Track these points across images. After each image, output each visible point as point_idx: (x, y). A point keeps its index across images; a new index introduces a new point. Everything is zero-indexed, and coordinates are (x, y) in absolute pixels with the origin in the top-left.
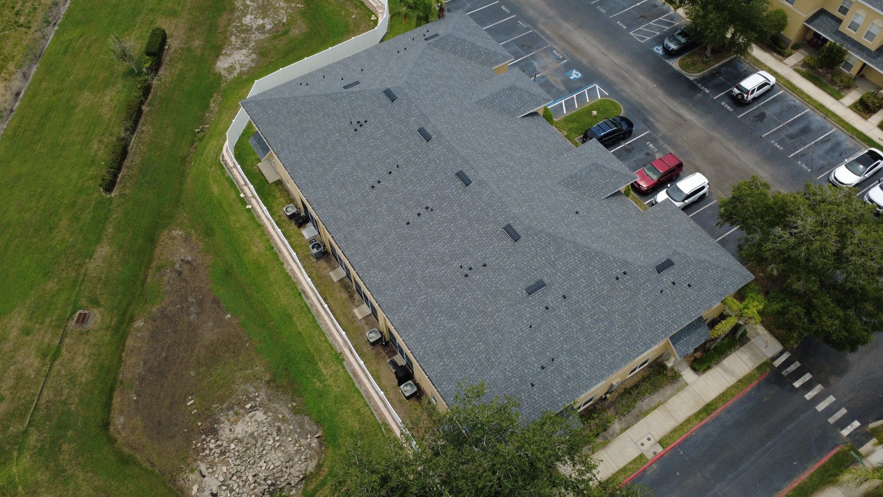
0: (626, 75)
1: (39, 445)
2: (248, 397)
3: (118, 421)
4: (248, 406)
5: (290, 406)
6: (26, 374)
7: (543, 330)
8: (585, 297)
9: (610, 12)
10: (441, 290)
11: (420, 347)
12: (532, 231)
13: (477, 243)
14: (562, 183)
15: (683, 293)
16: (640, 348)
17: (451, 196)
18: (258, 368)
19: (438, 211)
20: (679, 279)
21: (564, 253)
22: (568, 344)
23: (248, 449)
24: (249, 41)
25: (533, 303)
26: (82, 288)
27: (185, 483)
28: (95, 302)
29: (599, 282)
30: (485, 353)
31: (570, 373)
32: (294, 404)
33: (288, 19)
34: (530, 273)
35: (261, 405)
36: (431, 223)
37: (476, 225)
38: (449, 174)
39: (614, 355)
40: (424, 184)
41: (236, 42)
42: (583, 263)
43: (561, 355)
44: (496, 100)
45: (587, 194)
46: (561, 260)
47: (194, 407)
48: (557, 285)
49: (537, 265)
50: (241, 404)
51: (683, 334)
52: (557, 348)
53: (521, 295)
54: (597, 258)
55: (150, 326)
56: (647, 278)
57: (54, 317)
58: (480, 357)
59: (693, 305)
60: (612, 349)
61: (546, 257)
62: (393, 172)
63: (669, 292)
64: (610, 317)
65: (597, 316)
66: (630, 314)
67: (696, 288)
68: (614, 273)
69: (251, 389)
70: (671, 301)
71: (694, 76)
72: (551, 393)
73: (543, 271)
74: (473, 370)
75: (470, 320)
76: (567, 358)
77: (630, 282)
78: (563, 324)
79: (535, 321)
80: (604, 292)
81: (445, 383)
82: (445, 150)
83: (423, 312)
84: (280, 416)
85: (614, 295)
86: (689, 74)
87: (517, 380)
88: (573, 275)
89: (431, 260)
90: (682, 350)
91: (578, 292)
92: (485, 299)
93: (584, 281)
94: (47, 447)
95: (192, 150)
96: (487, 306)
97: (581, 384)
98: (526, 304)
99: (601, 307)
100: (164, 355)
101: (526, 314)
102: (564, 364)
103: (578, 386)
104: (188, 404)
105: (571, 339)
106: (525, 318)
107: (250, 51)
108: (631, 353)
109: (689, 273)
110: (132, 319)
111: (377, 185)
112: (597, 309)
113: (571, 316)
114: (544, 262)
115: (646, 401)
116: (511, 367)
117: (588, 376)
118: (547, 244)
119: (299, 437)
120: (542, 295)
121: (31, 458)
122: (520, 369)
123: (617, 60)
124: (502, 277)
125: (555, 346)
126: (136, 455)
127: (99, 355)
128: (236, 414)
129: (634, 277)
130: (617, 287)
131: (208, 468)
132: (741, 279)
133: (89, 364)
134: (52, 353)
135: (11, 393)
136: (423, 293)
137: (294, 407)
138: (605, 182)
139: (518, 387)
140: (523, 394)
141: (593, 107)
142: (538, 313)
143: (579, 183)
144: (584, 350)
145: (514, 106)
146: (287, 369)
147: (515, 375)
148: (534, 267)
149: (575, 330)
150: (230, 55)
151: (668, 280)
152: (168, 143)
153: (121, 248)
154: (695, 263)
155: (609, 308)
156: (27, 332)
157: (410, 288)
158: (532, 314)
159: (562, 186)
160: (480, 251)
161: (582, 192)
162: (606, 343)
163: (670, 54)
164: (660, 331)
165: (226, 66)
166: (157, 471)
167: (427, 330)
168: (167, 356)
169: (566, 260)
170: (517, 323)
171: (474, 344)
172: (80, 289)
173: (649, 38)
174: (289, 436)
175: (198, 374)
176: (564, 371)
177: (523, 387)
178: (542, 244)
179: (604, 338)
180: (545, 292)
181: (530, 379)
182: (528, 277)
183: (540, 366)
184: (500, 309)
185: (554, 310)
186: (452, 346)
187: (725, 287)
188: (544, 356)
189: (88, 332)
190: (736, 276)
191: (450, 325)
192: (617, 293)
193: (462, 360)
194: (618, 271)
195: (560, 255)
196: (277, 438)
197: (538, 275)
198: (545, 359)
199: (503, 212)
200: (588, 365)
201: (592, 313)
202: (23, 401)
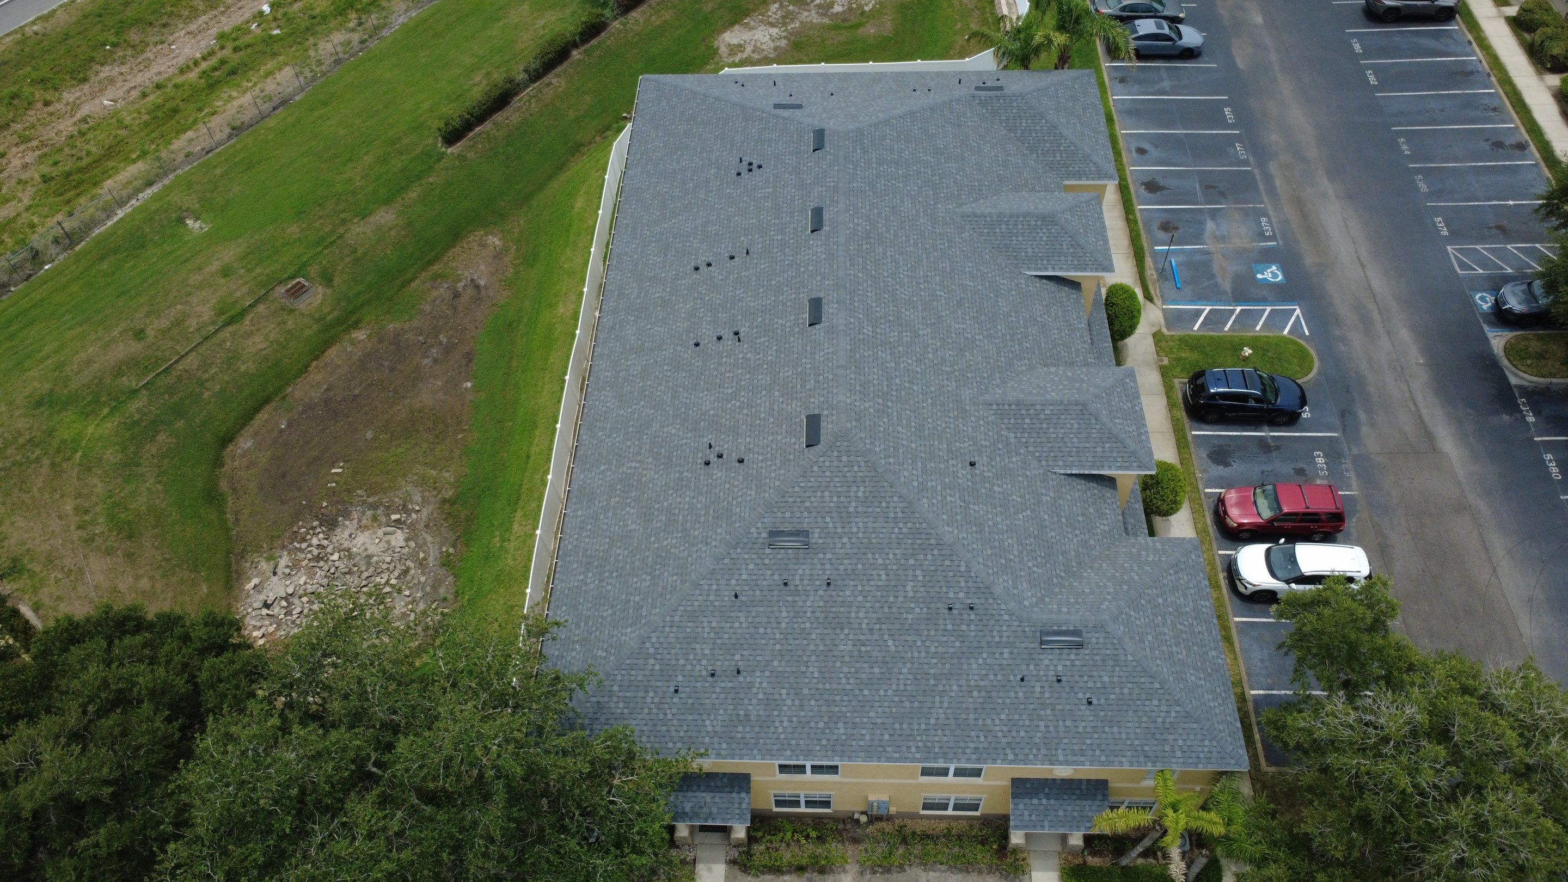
0: (1376, 316)
1: (137, 417)
2: (404, 506)
3: (245, 443)
4: (394, 517)
5: (444, 549)
6: (187, 324)
7: (754, 614)
8: (868, 605)
9: (1438, 194)
10: (662, 467)
11: (576, 536)
12: (845, 444)
13: (758, 422)
14: (995, 407)
15: (1068, 707)
16: (913, 750)
17: (779, 331)
18: (448, 474)
19: (746, 346)
20: (1077, 678)
21: (878, 510)
22: (783, 663)
23: (350, 572)
24: (792, 20)
25: (767, 561)
26: (326, 252)
27: (250, 569)
28: (327, 279)
29: (911, 594)
30: (642, 596)
31: (755, 713)
32: (451, 550)
33: (874, 6)
34: (795, 509)
35: (412, 527)
36: (724, 360)
37: (777, 394)
38: (802, 295)
39: (855, 731)
40: (761, 295)
41: (775, 13)
42: (903, 546)
43: (758, 674)
44: (1004, 226)
45: (1031, 449)
46: (866, 520)
47: (337, 478)
48: (829, 556)
49: (815, 504)
50: (389, 509)
51: (1047, 791)
52: (759, 658)
53: (755, 535)
54: (936, 552)
55: (369, 345)
56: (1011, 639)
57: (267, 271)
58: (632, 598)
59: (1074, 741)
60: (858, 720)
61: (842, 499)
62: (736, 259)
63: (1038, 689)
64: (890, 665)
65: (868, 648)
66: (932, 682)
67: (1102, 714)
68: (951, 595)
69: (417, 497)
70: (1032, 707)
71: (1522, 378)
72: (700, 722)
73: (819, 520)
74: (610, 612)
75: (662, 535)
76: (765, 685)
77: (972, 627)
78: (796, 626)
79: (751, 592)
80: (910, 616)
81: (564, 608)
82: (823, 256)
83: (619, 487)
84: (422, 555)
85: (926, 633)
86: (1514, 369)
87: (657, 667)
88: (870, 556)
89: (683, 416)
90: (1026, 818)
91: (860, 588)
92: (703, 512)
93: (884, 577)
94: (143, 424)
95: (598, 139)
96: (697, 526)
97: (761, 741)
98: (754, 556)
99: (886, 637)
100: (357, 392)
101: (744, 571)
102: (755, 690)
103: (753, 741)
104: (333, 471)
105: (795, 658)
106: (736, 577)
107: (784, 34)
108: (889, 749)
109: (1106, 679)
110: (356, 325)
111: (703, 268)
112: (876, 637)
113: (821, 621)
114: (832, 505)
115: (932, 874)
116: (662, 640)
117: (782, 736)
118: (859, 479)
119: (421, 598)
120: (792, 556)
121: (118, 426)
122: (673, 651)
123: (1379, 283)
124: (749, 492)
125: (758, 652)
126: (229, 499)
127: (284, 347)
128: (375, 519)
129: (985, 622)
130: (941, 622)
131: (287, 566)
132: (1215, 754)
133: (264, 352)
134: (232, 313)
135: (156, 337)
136: (639, 458)
137: (449, 555)
138: (1081, 445)
139: (651, 678)
140: (651, 694)
141: (1254, 343)
142: (765, 583)
143: (1027, 421)
144: (806, 691)
145: (1030, 250)
146: (479, 497)
147: (659, 657)
148: (807, 504)
149: (812, 647)
150: (752, 29)
151: (1052, 668)
152: (572, 114)
153: (410, 224)
154: (1130, 669)
155: (900, 648)
156: (226, 272)
157: (629, 443)
158: (754, 577)
159: (992, 412)
160: (753, 435)
161: (1023, 440)
162: (854, 703)
163: (1502, 317)
164: (972, 745)
165: (735, 41)
166: (234, 532)
167: (602, 517)
168: (359, 395)
169: (875, 525)
170: (719, 577)
171: (640, 572)
172: (321, 252)
173: (1481, 271)
174: (410, 588)
175: (375, 439)
176: (746, 701)
177: (659, 684)
178: (848, 474)
179: (857, 692)
180: (801, 556)
181: (680, 678)
182: (788, 515)
183: (710, 668)
184: (709, 541)
185: (796, 592)
186: (612, 559)
187: (1167, 748)
188: (729, 657)
189: (292, 311)
190: (1207, 743)
191: (633, 527)
192: (933, 633)
193: (609, 587)
194: (961, 595)
195: (870, 510)
196: (393, 582)
197: (807, 520)
198: (727, 663)
199: (826, 392)
200: (794, 719)
201: (862, 637)
202: (159, 353)
